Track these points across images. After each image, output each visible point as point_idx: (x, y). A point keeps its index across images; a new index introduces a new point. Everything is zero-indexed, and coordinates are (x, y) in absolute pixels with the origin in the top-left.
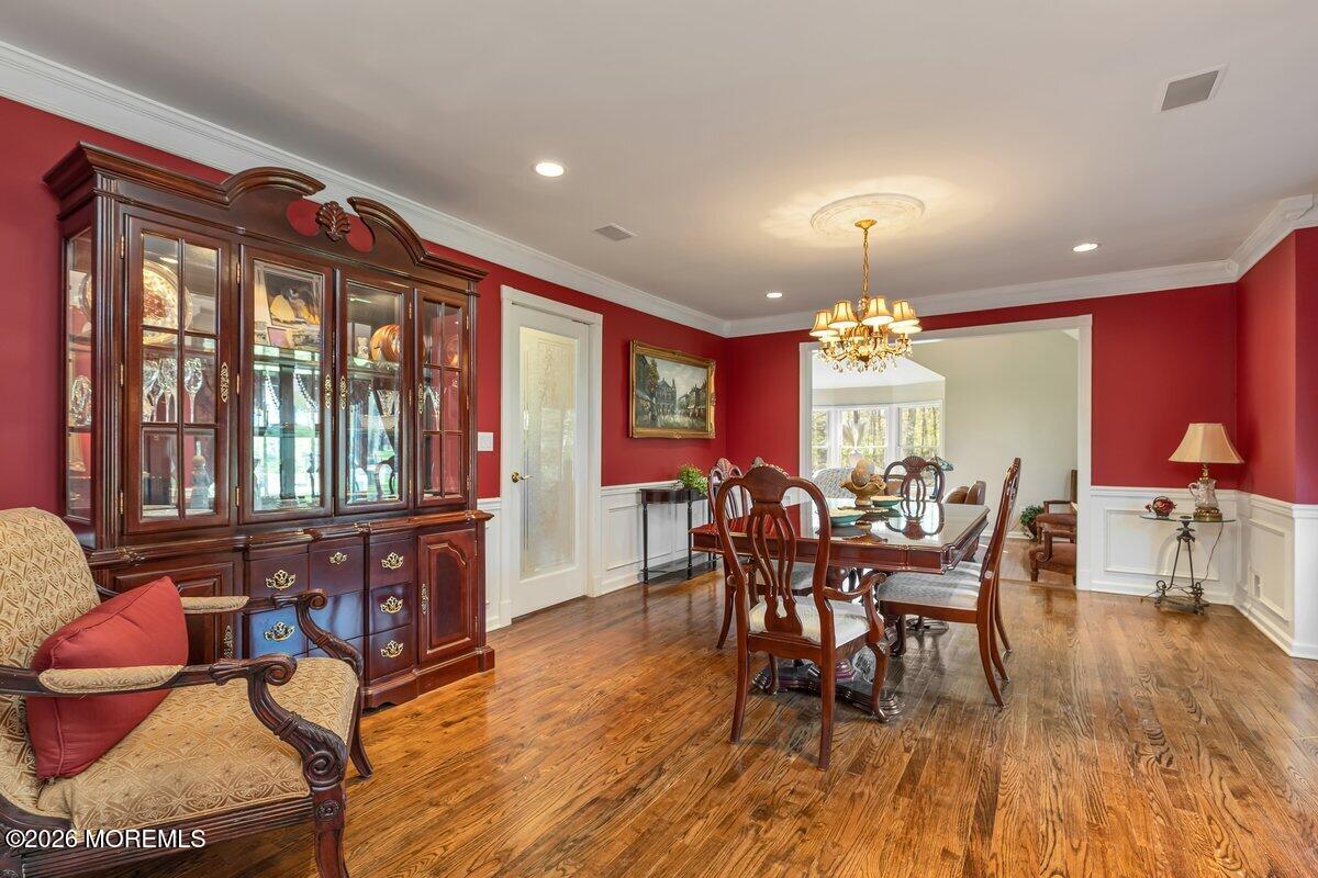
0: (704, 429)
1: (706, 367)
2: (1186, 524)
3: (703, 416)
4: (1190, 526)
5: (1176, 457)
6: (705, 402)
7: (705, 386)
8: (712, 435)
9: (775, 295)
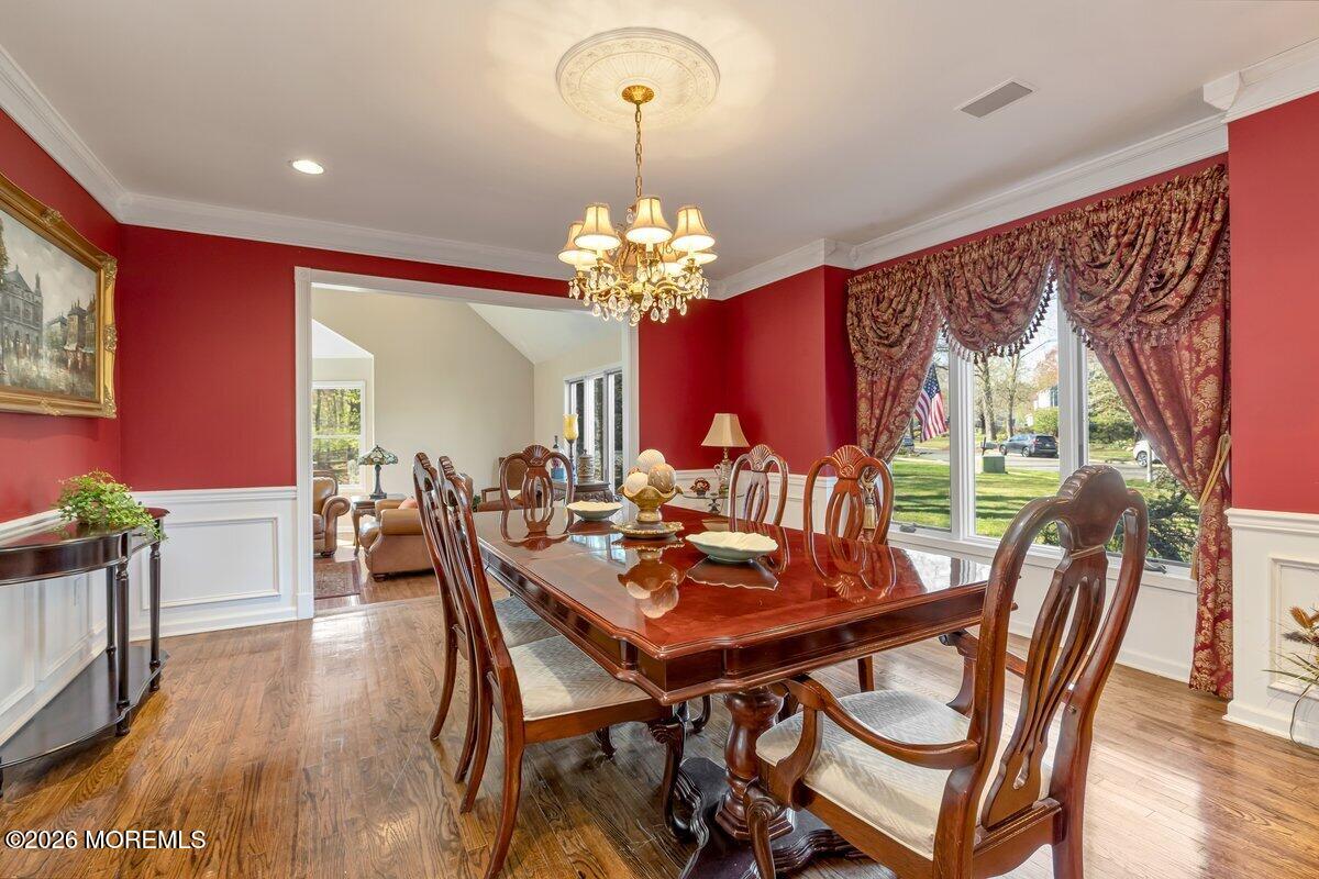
0: (92, 397)
1: (96, 269)
2: (714, 500)
3: (88, 370)
4: (718, 502)
5: (705, 443)
6: (93, 341)
7: (95, 306)
8: (110, 411)
9: (308, 167)
